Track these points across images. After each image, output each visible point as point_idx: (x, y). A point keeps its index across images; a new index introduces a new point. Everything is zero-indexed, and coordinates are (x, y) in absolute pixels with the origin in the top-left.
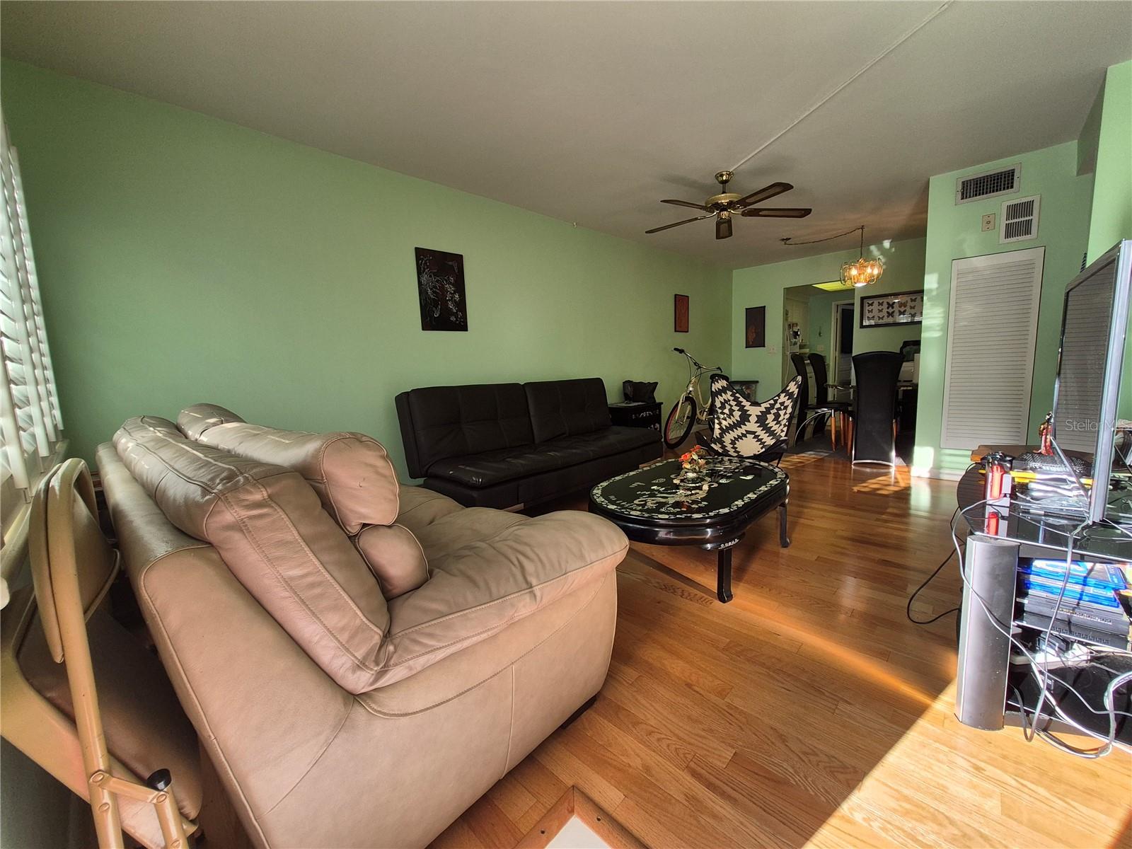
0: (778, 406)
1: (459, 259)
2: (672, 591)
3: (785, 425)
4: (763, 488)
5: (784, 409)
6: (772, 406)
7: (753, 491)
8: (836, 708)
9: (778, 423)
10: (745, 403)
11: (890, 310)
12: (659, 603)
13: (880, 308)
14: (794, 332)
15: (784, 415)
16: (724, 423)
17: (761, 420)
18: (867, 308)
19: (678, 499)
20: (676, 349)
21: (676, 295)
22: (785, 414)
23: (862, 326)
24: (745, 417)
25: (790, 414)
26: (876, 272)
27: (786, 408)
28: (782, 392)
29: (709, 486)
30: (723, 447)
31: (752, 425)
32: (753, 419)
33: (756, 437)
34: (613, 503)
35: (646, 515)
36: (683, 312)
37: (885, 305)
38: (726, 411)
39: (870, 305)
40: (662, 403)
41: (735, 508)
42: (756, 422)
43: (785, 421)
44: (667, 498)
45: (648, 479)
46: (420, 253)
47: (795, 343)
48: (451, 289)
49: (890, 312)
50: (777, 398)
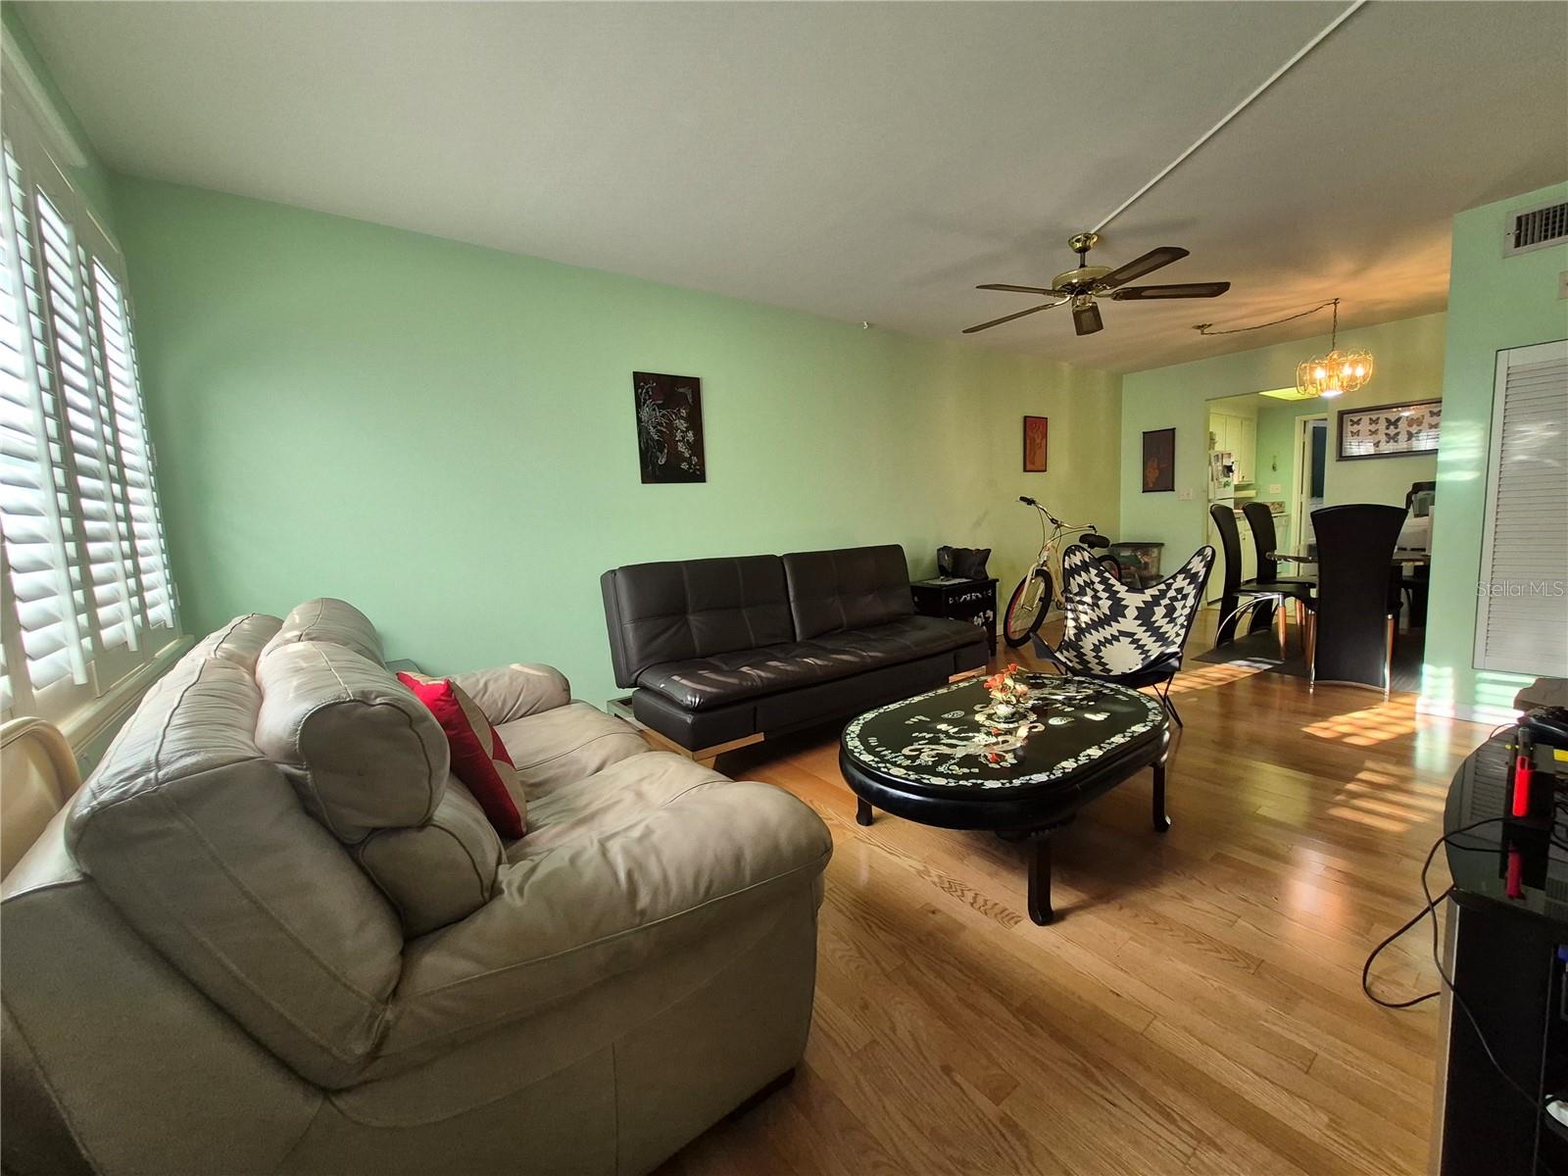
0: (1172, 593)
1: (694, 384)
2: (959, 893)
3: (1182, 626)
4: (1118, 739)
5: (1182, 600)
6: (1163, 594)
7: (1098, 744)
8: (1194, 1154)
9: (1172, 621)
10: (1118, 586)
11: (1392, 431)
12: (933, 912)
13: (1373, 427)
14: (1226, 467)
15: (1182, 608)
16: (1084, 618)
17: (1145, 615)
18: (1348, 428)
19: (971, 750)
20: (1022, 499)
21: (1026, 418)
22: (1184, 607)
23: (1342, 457)
24: (1118, 610)
25: (1191, 607)
26: (1360, 372)
27: (1185, 597)
28: (1179, 572)
29: (1031, 728)
30: (1080, 656)
31: (1129, 623)
32: (1131, 613)
33: (1135, 641)
34: (870, 750)
35: (913, 777)
36: (1038, 441)
37: (1382, 424)
38: (1088, 599)
39: (1353, 423)
40: (998, 580)
41: (1059, 774)
42: (1136, 618)
43: (1183, 618)
44: (955, 746)
45: (935, 711)
46: (640, 379)
47: (1226, 484)
48: (682, 424)
49: (1392, 434)
50: (1171, 581)
